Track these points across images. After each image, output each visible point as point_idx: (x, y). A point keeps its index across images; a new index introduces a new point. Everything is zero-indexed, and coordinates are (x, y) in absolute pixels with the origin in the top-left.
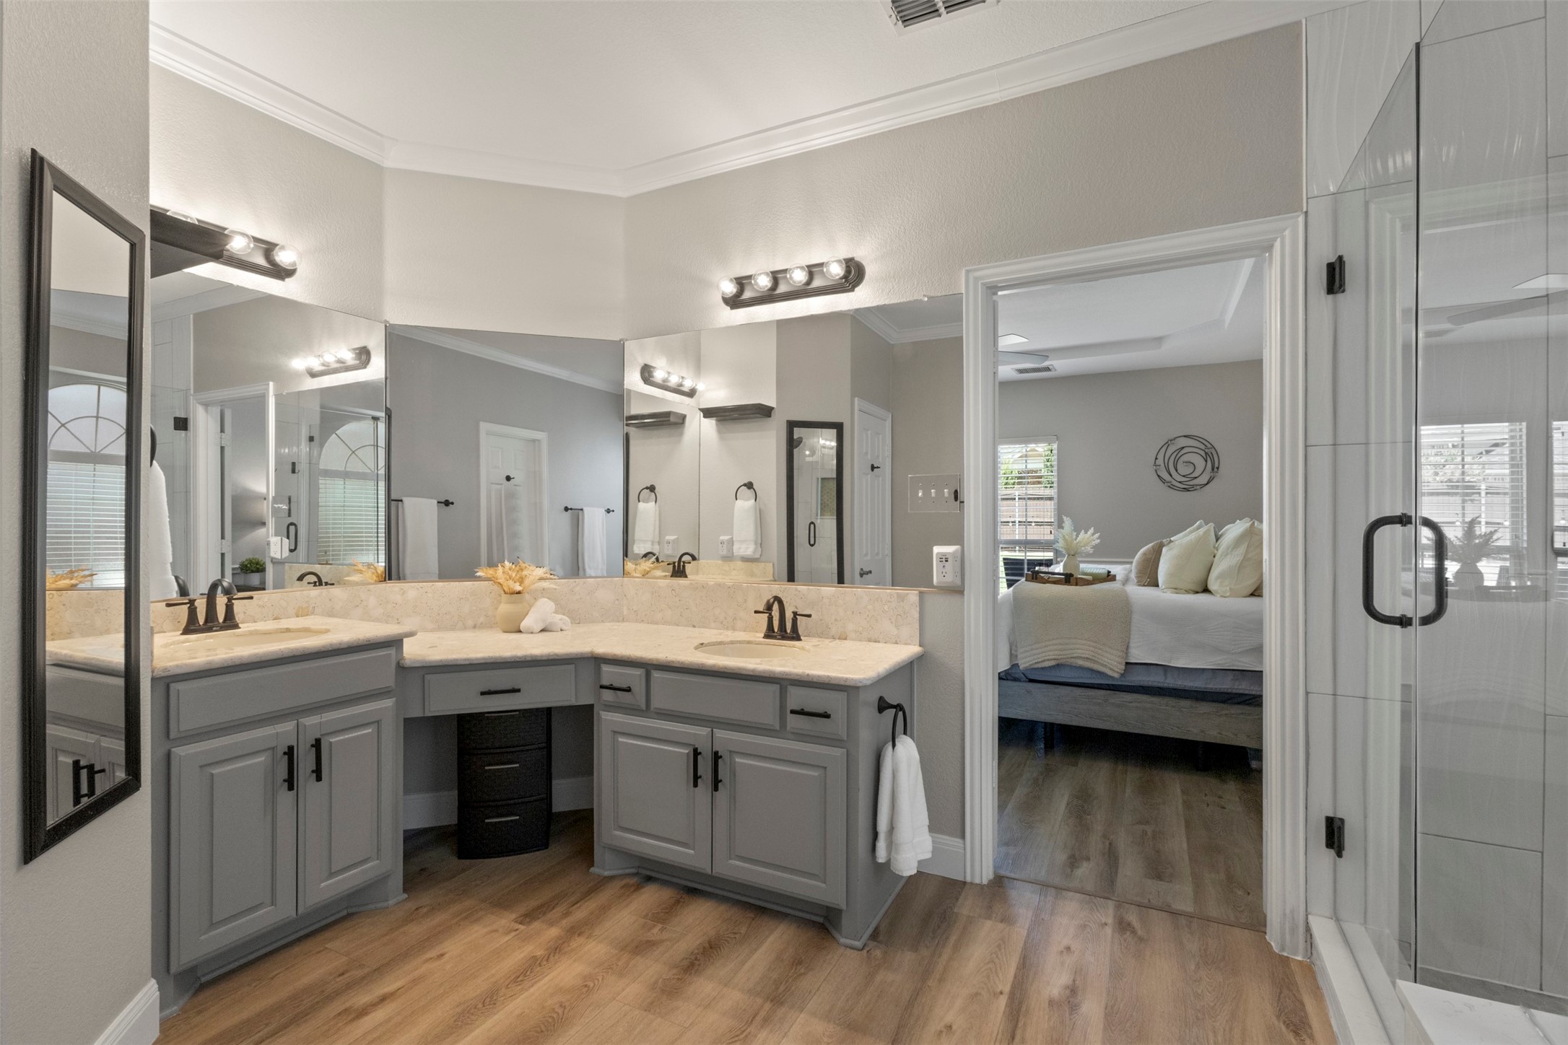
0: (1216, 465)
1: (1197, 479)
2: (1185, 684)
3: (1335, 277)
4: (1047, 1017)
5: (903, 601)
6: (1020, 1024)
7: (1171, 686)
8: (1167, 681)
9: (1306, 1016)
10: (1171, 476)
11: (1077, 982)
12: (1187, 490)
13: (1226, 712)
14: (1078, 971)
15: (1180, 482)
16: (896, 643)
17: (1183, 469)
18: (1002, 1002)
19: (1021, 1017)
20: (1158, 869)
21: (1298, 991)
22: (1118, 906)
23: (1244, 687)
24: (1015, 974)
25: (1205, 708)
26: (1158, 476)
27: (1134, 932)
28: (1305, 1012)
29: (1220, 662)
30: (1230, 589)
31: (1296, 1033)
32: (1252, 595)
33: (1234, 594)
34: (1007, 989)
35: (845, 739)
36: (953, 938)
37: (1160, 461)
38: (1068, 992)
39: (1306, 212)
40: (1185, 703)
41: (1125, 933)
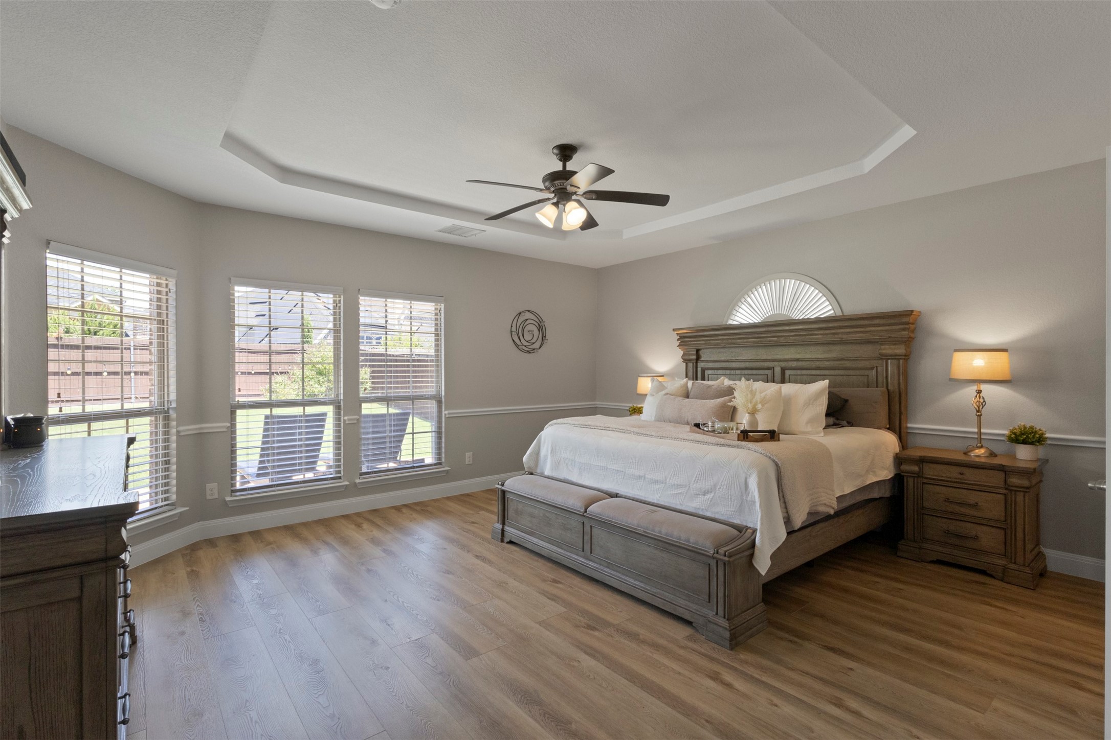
0: (544, 335)
1: (534, 344)
10: (520, 340)
12: (529, 352)
15: (525, 346)
17: (528, 337)
26: (513, 340)
37: (514, 329)
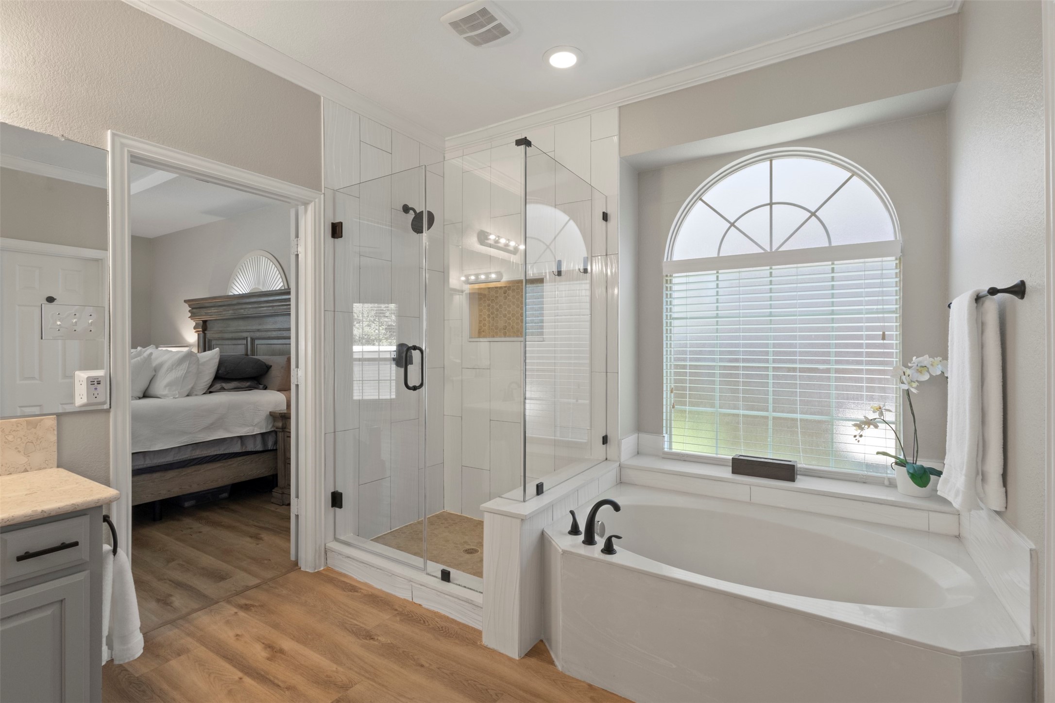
2: (159, 461)
3: (336, 230)
4: (277, 665)
5: (35, 428)
6: (272, 678)
7: (149, 465)
8: (146, 463)
9: (351, 584)
11: (266, 642)
13: (184, 473)
14: (258, 639)
16: (26, 471)
18: (248, 680)
19: (268, 677)
20: (219, 577)
21: (337, 579)
22: (229, 602)
23: (197, 453)
24: (233, 666)
25: (171, 474)
27: (253, 606)
28: (349, 583)
29: (185, 441)
30: (178, 392)
31: (357, 591)
32: (188, 396)
33: (181, 396)
34: (240, 674)
35: (88, 560)
36: (165, 687)
38: (269, 649)
39: (324, 194)
40: (156, 475)
41: (251, 609)
